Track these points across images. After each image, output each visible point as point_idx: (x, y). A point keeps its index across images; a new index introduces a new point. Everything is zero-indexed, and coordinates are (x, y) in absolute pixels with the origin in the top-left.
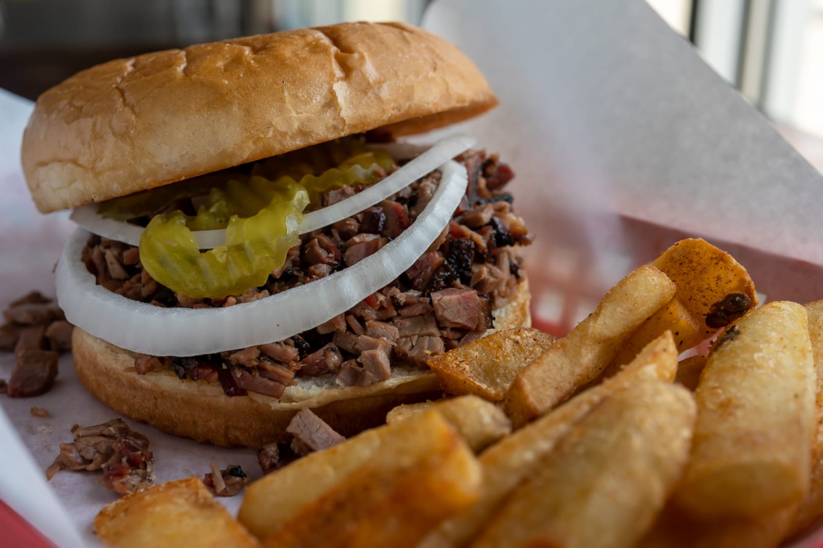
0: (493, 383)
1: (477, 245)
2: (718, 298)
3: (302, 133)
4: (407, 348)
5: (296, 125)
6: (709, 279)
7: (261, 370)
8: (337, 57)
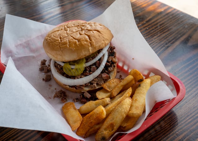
0: (109, 89)
1: (109, 65)
2: (139, 79)
3: (85, 55)
4: (99, 83)
5: (84, 54)
6: (138, 77)
7: (80, 87)
8: (90, 42)
